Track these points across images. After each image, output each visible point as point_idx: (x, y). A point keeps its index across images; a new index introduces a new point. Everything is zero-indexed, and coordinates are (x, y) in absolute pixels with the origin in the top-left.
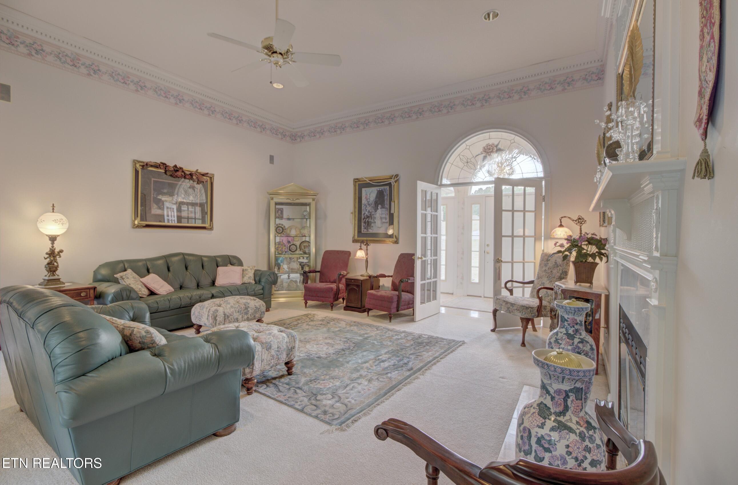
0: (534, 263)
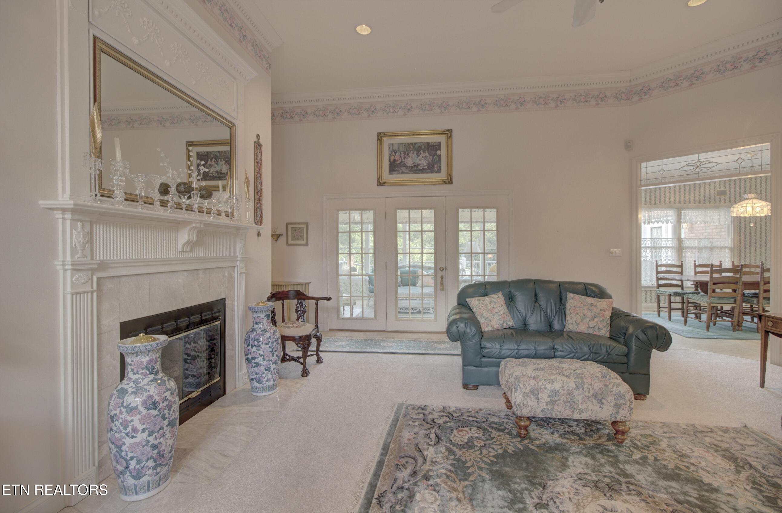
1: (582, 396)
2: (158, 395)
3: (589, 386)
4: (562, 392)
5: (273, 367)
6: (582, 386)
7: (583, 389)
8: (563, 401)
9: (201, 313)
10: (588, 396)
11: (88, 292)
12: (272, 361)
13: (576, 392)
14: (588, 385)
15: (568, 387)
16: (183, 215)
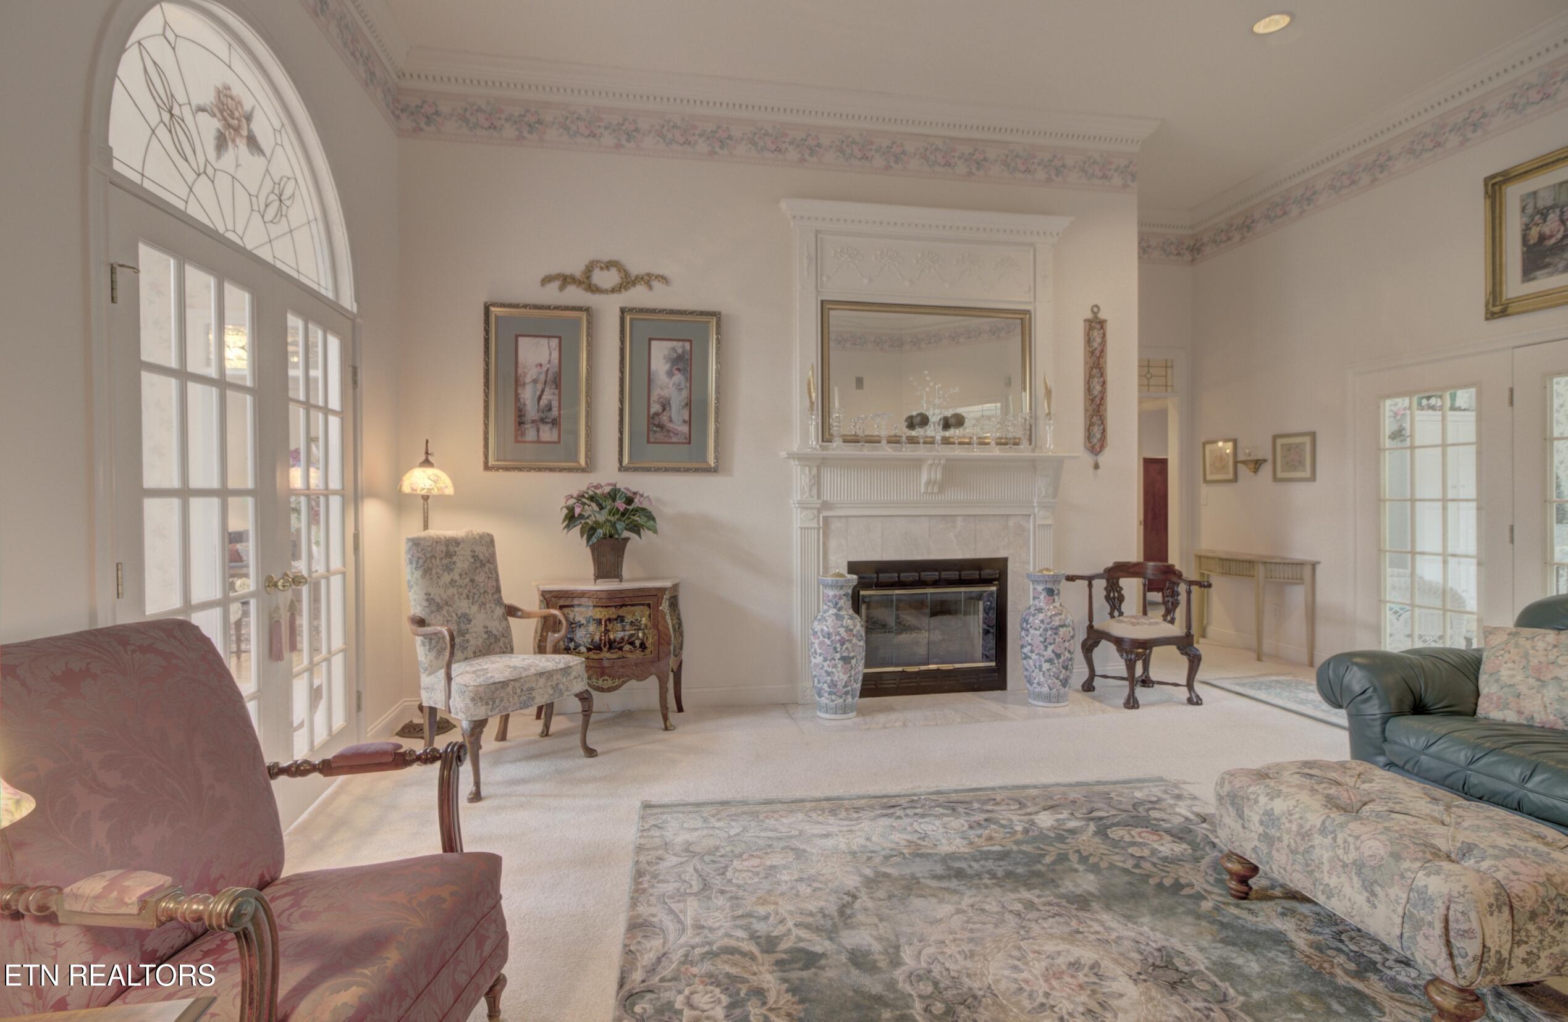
0: (344, 574)
1: (1330, 853)
2: (832, 627)
3: (1351, 839)
4: (1287, 825)
5: (1046, 666)
6: (1334, 832)
7: (1335, 839)
8: (1288, 846)
9: (960, 571)
10: (1344, 862)
11: (814, 528)
12: (1043, 656)
13: (1317, 840)
14: (1350, 835)
15: (1301, 818)
16: (921, 451)
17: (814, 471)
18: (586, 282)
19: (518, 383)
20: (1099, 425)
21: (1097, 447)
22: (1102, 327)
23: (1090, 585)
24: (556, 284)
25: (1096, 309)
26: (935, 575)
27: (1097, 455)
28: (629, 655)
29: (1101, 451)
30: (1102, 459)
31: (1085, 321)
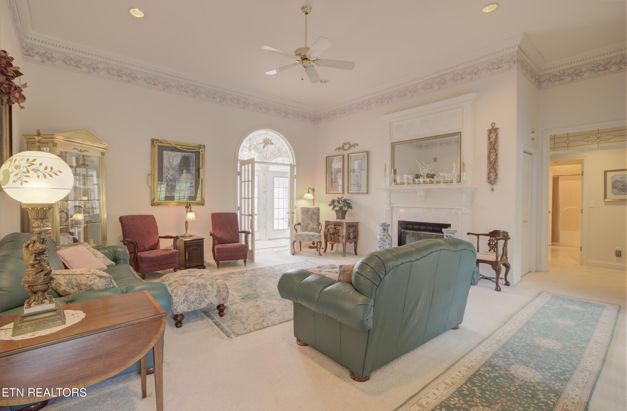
9: (433, 227)
11: (389, 210)
16: (416, 187)
17: (389, 193)
18: (343, 148)
19: (332, 174)
20: (493, 173)
21: (493, 182)
22: (496, 132)
23: (478, 238)
24: (338, 150)
25: (493, 124)
26: (424, 227)
27: (493, 185)
28: (336, 237)
29: (494, 184)
30: (495, 187)
31: (488, 130)
